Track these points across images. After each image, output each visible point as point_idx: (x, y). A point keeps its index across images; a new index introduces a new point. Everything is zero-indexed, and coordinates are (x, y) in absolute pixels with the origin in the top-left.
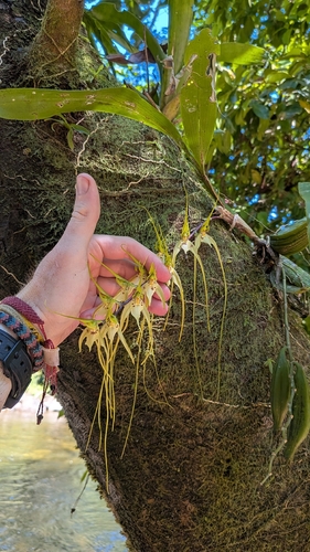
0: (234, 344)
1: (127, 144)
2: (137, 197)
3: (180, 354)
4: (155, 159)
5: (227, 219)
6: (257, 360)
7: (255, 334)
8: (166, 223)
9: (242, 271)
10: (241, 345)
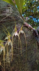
0: (29, 58)
1: (2, 8)
2: (5, 22)
3: (16, 62)
4: (10, 12)
5: (27, 26)
6: (34, 61)
7: (34, 54)
8: (12, 28)
9: (31, 39)
10: (31, 58)
